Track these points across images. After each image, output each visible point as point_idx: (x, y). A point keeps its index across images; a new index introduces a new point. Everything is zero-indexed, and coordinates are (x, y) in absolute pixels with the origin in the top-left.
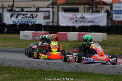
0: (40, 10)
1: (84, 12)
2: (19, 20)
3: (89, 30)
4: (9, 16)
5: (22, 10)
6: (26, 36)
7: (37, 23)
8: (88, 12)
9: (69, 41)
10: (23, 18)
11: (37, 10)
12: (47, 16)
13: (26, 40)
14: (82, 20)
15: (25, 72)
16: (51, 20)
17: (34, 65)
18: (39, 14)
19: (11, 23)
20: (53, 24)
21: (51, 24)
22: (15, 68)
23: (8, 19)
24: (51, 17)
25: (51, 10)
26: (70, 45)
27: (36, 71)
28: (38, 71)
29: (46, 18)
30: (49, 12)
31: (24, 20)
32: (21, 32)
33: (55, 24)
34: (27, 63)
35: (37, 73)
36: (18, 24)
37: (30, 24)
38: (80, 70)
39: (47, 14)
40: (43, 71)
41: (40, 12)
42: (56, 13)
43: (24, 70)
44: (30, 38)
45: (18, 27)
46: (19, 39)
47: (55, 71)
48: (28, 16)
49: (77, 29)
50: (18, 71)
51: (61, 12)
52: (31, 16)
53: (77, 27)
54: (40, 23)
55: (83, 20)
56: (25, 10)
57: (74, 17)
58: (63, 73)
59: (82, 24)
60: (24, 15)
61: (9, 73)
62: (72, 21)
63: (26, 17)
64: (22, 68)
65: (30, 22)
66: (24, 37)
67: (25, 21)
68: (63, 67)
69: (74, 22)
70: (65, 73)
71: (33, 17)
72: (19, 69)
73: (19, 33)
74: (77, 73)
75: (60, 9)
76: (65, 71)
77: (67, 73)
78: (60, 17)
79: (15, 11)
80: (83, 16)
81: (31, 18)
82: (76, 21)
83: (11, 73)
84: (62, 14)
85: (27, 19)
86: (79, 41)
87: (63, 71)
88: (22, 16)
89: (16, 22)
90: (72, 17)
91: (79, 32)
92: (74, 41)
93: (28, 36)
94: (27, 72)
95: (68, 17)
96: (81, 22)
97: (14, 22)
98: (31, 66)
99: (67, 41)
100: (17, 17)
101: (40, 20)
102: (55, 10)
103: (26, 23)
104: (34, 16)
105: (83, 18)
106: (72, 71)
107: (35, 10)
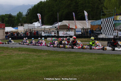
2: (47, 34)
7: (52, 35)
14: (66, 34)
18: (53, 32)
23: (43, 34)
25: (56, 31)
39: (55, 32)
44: (50, 40)
82: (64, 34)
84: (60, 32)
85: (49, 34)
95: (62, 33)
97: (45, 35)
101: (53, 34)
104: (51, 33)
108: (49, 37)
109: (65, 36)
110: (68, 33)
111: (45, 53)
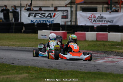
0: (59, 9)
1: (103, 12)
2: (38, 19)
3: (107, 30)
4: (27, 15)
5: (40, 10)
6: (44, 35)
8: (106, 12)
9: (87, 41)
10: (40, 17)
11: (56, 10)
12: (65, 16)
13: (44, 39)
14: (100, 20)
15: (43, 72)
16: (69, 20)
17: (52, 65)
18: (57, 13)
19: (29, 22)
20: (71, 23)
21: (69, 24)
22: (33, 68)
23: (25, 18)
24: (69, 17)
25: (69, 9)
26: (88, 45)
27: (54, 71)
28: (56, 71)
29: (64, 17)
30: (67, 11)
31: (42, 19)
32: (39, 32)
33: (73, 23)
34: (45, 63)
35: (55, 73)
36: (36, 24)
37: (48, 24)
38: (98, 71)
39: (65, 13)
40: (61, 71)
41: (58, 11)
42: (74, 12)
43: (42, 69)
45: (36, 27)
46: (37, 39)
47: (74, 71)
48: (46, 15)
49: (96, 29)
50: (36, 71)
51: (79, 11)
52: (49, 16)
53: (95, 26)
54: (58, 22)
55: (102, 20)
56: (43, 9)
57: (93, 16)
58: (81, 73)
59: (100, 24)
60: (42, 14)
61: (27, 73)
62: (90, 20)
63: (44, 16)
64: (40, 68)
65: (48, 21)
66: (42, 36)
67: (43, 21)
68: (81, 68)
69: (92, 21)
70: (83, 73)
71: (51, 17)
72: (37, 69)
73: (37, 33)
74: (95, 73)
75: (78, 9)
76: (83, 71)
77: (86, 73)
78: (78, 16)
79: (33, 10)
80: (102, 15)
81: (49, 18)
82: (94, 21)
83: (29, 73)
84: (80, 13)
85: (45, 19)
86: (97, 41)
87: (81, 71)
88: (40, 15)
89: (34, 21)
90: (90, 16)
91: (97, 32)
92: (93, 41)
93: (46, 36)
94: (45, 72)
95: (87, 17)
96: (99, 21)
97: (32, 21)
98: (49, 66)
99: (85, 40)
100: (35, 16)
101: (58, 19)
102: (73, 9)
103: (44, 22)
104: (52, 15)
105: (102, 17)
106: (90, 71)
107: (53, 9)
108: (43, 26)
109: (96, 25)
110: (107, 15)
111: (21, 74)
